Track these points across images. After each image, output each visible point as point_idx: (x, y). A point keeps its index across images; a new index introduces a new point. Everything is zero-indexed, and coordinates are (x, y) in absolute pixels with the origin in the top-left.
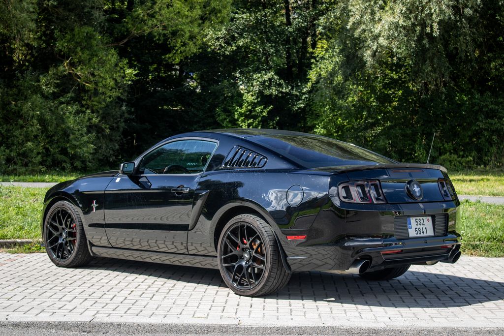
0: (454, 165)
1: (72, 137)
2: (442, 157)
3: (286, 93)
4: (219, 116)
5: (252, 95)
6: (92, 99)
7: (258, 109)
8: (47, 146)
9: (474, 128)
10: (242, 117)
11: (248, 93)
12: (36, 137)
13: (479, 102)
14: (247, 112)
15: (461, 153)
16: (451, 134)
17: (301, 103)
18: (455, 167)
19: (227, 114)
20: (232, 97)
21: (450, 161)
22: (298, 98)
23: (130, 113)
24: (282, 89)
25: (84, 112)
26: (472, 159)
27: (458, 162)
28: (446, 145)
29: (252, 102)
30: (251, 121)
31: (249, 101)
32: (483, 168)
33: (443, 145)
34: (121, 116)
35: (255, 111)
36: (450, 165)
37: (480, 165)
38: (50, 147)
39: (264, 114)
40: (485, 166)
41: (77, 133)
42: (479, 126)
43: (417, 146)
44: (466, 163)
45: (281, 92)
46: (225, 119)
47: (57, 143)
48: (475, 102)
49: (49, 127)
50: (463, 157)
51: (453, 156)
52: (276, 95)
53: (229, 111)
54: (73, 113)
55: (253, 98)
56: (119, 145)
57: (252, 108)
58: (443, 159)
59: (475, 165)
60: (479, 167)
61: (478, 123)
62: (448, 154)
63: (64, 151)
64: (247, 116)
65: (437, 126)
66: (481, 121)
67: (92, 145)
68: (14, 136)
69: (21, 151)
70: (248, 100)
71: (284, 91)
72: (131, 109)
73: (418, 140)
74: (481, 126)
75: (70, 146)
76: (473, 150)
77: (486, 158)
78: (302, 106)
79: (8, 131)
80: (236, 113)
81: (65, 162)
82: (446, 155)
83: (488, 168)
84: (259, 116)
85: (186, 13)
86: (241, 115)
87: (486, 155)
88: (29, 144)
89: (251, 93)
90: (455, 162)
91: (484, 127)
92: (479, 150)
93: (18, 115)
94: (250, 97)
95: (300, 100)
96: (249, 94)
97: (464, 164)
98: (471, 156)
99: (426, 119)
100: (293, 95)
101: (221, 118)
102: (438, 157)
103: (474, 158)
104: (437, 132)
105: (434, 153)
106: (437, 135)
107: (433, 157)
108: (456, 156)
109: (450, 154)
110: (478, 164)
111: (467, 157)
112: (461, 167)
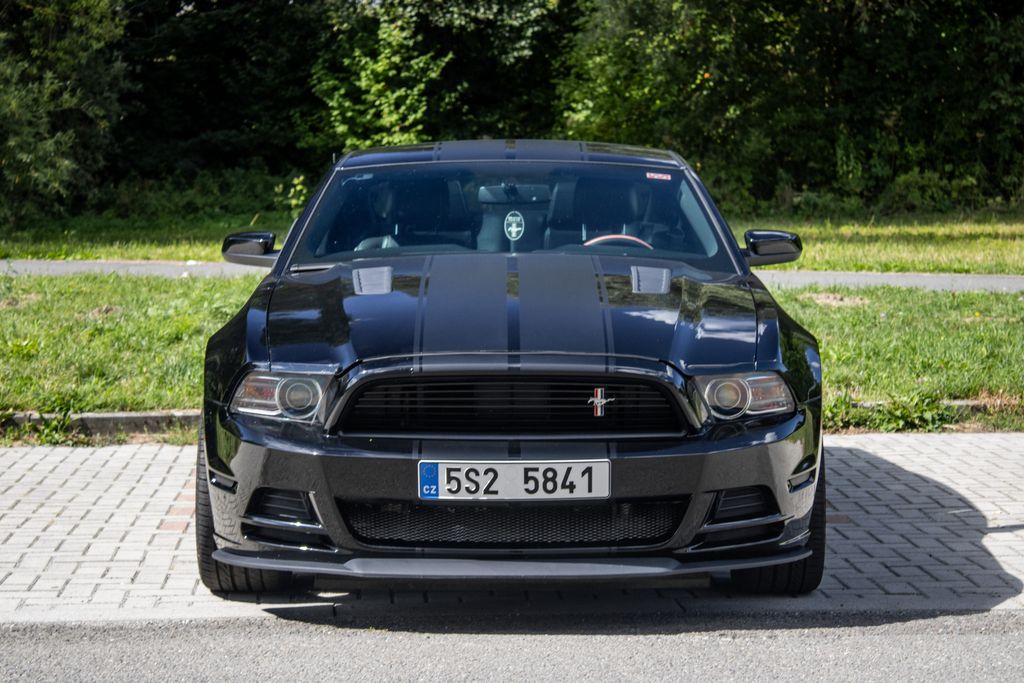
0: (932, 198)
1: (13, 141)
2: (902, 178)
3: (489, 23)
4: (320, 81)
5: (402, 29)
6: (52, 43)
7: (418, 63)
9: (984, 105)
10: (378, 82)
11: (392, 21)
13: (998, 41)
14: (390, 69)
15: (948, 168)
16: (922, 124)
17: (523, 48)
18: (933, 203)
19: (336, 75)
20: (351, 33)
21: (923, 189)
22: (518, 33)
23: (131, 76)
24: (477, 10)
25: (40, 79)
26: (974, 182)
27: (941, 188)
28: (910, 149)
29: (401, 46)
30: (401, 92)
31: (394, 43)
32: (1002, 205)
33: (903, 147)
34: (112, 85)
35: (409, 68)
36: (922, 197)
37: (991, 195)
39: (433, 75)
40: (1007, 198)
41: (27, 130)
42: (996, 100)
43: (840, 152)
44: (960, 192)
45: (475, 20)
46: (335, 89)
48: (991, 43)
50: (951, 176)
51: (928, 174)
52: (462, 28)
53: (347, 70)
54: (14, 80)
55: (404, 34)
56: (105, 159)
57: (403, 60)
58: (905, 182)
59: (981, 197)
60: (990, 201)
61: (994, 93)
62: (917, 170)
64: (392, 83)
65: (888, 104)
66: (1003, 89)
70: (391, 39)
71: (480, 15)
72: (134, 69)
73: (842, 137)
74: (1003, 102)
75: (9, 166)
76: (976, 160)
77: (1007, 179)
78: (527, 53)
80: (363, 74)
82: (911, 173)
83: (1013, 203)
84: (420, 81)
86: (377, 77)
87: (1007, 172)
89: (399, 23)
90: (934, 189)
91: (1010, 101)
92: (990, 160)
94: (396, 32)
95: (521, 38)
96: (393, 26)
97: (955, 195)
98: (972, 175)
99: (861, 84)
100: (503, 26)
101: (325, 85)
102: (892, 179)
103: (978, 179)
104: (888, 116)
105: (881, 169)
106: (889, 123)
107: (877, 179)
108: (936, 176)
109: (922, 172)
110: (987, 194)
111: (962, 176)
112: (947, 203)
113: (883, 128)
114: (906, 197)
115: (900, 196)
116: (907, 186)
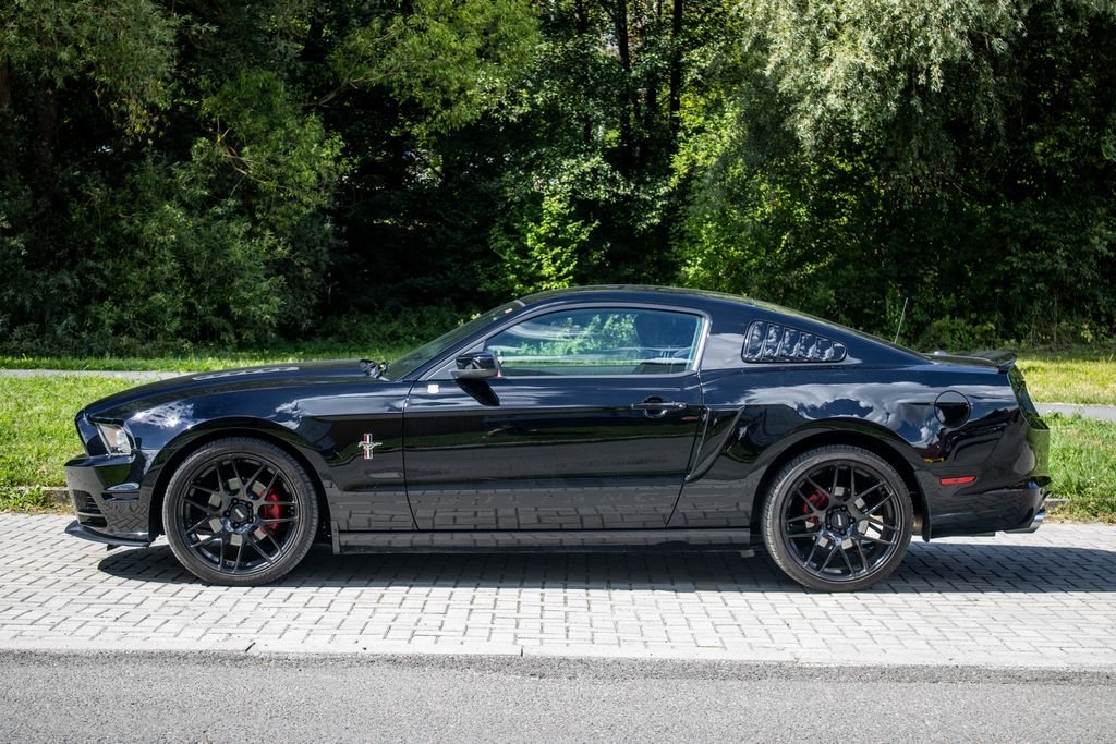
0: (960, 338)
1: (238, 282)
2: (937, 323)
3: (626, 197)
4: (496, 240)
5: (560, 201)
6: (273, 209)
7: (572, 227)
8: (192, 300)
9: (1000, 268)
10: (541, 242)
11: (553, 195)
12: (170, 282)
14: (550, 232)
15: (973, 316)
16: (953, 279)
17: (654, 217)
19: (509, 236)
20: (521, 204)
21: (952, 332)
22: (650, 206)
23: (337, 235)
24: (618, 188)
25: (261, 236)
26: (994, 327)
27: (967, 332)
29: (559, 214)
30: (558, 250)
31: (554, 212)
32: (1015, 345)
33: (938, 299)
34: (323, 242)
35: (565, 231)
37: (1008, 338)
38: (196, 303)
39: (584, 237)
40: (1019, 341)
41: (248, 274)
42: (1010, 263)
43: (889, 302)
44: (982, 335)
45: (616, 195)
46: (508, 246)
47: (209, 294)
48: (1006, 218)
49: (195, 265)
50: (975, 323)
51: (957, 320)
52: (607, 201)
53: (516, 232)
54: (240, 236)
55: (561, 206)
56: (317, 297)
57: (560, 225)
58: (939, 326)
59: (999, 339)
60: (1006, 342)
61: (1008, 258)
62: (948, 316)
63: (223, 310)
64: (551, 242)
65: (928, 265)
66: (1015, 255)
67: (277, 299)
68: (127, 281)
69: (143, 311)
70: (551, 209)
71: (621, 192)
72: (341, 229)
73: (891, 290)
74: (1015, 265)
75: (235, 301)
76: (995, 310)
77: (1020, 326)
78: (656, 221)
79: (116, 271)
80: (529, 235)
81: (225, 330)
82: (943, 319)
83: (1024, 345)
84: (573, 242)
85: (454, 45)
86: (539, 238)
87: (1020, 320)
88: (159, 296)
89: (558, 197)
90: (962, 332)
91: (1020, 265)
92: (1007, 309)
93: (135, 240)
94: (555, 204)
95: (651, 210)
96: (553, 199)
97: (978, 337)
98: (992, 322)
99: (906, 249)
100: (639, 200)
101: (499, 244)
102: (929, 323)
103: (997, 325)
104: (927, 275)
105: (920, 316)
106: (927, 280)
107: (918, 323)
108: (963, 322)
109: (952, 318)
110: (1005, 337)
111: (984, 322)
112: (971, 343)
113: (924, 284)
114: (939, 338)
115: (935, 337)
116: (941, 330)
